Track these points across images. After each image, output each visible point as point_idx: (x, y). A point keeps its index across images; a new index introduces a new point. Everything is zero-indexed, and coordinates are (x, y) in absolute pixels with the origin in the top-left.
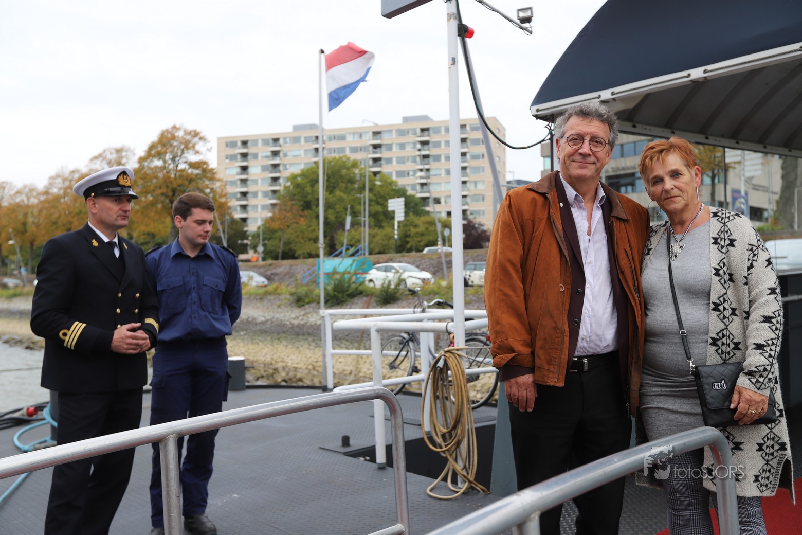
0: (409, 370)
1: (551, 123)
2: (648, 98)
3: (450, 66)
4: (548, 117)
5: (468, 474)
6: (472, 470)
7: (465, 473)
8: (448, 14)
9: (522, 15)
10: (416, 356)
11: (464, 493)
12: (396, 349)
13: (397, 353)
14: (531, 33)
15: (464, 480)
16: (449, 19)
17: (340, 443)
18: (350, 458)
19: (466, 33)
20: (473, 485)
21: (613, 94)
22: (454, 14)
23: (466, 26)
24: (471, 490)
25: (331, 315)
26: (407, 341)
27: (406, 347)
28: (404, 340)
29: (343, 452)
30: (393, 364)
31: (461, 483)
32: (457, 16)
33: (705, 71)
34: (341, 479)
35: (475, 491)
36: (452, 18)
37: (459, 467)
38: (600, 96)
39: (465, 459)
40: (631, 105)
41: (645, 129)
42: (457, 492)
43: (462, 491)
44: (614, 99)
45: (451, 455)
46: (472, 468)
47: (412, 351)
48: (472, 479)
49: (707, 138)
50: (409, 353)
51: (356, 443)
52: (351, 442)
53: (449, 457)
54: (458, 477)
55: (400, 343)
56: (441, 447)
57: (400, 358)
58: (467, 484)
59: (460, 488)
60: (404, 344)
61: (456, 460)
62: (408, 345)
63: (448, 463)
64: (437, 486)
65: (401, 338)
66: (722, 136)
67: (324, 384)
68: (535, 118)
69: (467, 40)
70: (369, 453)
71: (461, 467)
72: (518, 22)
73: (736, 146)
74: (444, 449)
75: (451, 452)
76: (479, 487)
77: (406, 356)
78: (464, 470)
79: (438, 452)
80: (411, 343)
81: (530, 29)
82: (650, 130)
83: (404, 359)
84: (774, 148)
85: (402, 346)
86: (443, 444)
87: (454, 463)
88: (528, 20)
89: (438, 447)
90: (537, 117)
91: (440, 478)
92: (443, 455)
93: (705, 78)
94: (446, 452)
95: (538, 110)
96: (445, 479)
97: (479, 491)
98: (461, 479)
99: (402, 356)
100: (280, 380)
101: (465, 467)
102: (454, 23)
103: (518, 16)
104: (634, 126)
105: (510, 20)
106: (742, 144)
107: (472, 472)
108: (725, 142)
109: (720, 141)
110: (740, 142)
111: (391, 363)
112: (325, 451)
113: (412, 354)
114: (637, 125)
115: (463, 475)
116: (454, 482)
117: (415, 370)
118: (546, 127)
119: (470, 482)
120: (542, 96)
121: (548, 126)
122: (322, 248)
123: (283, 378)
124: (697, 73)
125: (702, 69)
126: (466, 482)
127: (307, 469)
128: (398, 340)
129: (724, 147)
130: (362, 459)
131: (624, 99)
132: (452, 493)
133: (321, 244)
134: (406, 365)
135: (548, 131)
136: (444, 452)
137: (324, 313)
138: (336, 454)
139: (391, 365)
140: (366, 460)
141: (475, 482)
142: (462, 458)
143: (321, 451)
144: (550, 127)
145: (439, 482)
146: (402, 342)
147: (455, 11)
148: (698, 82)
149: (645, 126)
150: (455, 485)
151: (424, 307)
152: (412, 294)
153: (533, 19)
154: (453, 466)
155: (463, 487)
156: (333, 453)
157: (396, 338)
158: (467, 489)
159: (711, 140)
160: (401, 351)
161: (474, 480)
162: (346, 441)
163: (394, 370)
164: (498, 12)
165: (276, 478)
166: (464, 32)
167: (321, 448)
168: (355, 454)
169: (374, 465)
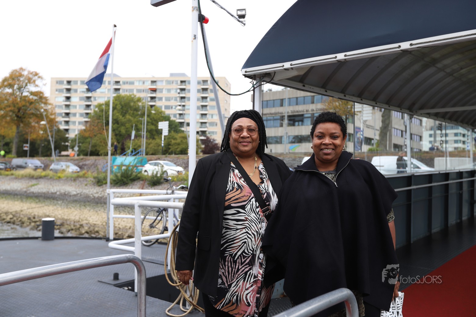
0: (162, 229)
1: (254, 80)
2: (312, 69)
3: (193, 40)
4: (252, 76)
5: (193, 300)
6: (195, 298)
7: (191, 300)
8: (193, 7)
9: (240, 13)
10: (167, 220)
11: (190, 313)
12: (154, 216)
13: (155, 218)
14: (245, 24)
15: (190, 304)
16: (193, 10)
17: (112, 277)
18: (118, 288)
19: (204, 20)
20: (195, 307)
21: (291, 65)
22: (196, 7)
23: (203, 15)
24: (195, 310)
25: (114, 193)
26: (162, 211)
27: (161, 215)
28: (160, 210)
29: (113, 284)
30: (152, 225)
31: (188, 306)
32: (198, 9)
33: (345, 56)
34: (109, 303)
35: (197, 311)
36: (195, 10)
37: (187, 296)
38: (283, 66)
39: (191, 291)
40: (302, 73)
41: (310, 88)
42: (186, 312)
43: (188, 311)
44: (292, 68)
45: (182, 288)
46: (196, 297)
47: (165, 217)
48: (195, 304)
49: (345, 96)
50: (163, 218)
51: (123, 278)
52: (120, 277)
53: (181, 289)
54: (187, 302)
55: (157, 212)
56: (176, 283)
57: (157, 221)
58: (192, 307)
59: (188, 309)
60: (159, 212)
61: (186, 292)
62: (162, 213)
63: (181, 293)
64: (173, 308)
65: (158, 209)
66: (354, 95)
67: (107, 236)
68: (244, 76)
69: (204, 25)
70: (130, 284)
71: (188, 296)
72: (237, 17)
73: (361, 101)
74: (178, 284)
75: (183, 286)
76: (200, 309)
77: (161, 220)
78: (191, 298)
79: (175, 286)
80: (164, 212)
81: (244, 22)
82: (313, 89)
83: (159, 222)
84: (381, 104)
85: (158, 214)
86: (178, 281)
87: (184, 293)
88: (243, 16)
89: (175, 283)
90: (245, 76)
91: (175, 303)
92: (178, 288)
93: (345, 59)
94: (179, 286)
95: (246, 72)
96: (178, 303)
97: (199, 311)
98: (188, 303)
99: (158, 220)
100: (83, 232)
101: (191, 296)
102: (196, 14)
103: (237, 14)
104: (304, 86)
105: (232, 16)
106: (364, 101)
107: (195, 299)
108: (355, 99)
109: (352, 98)
110: (363, 99)
111: (151, 224)
112: (101, 284)
113: (164, 219)
114: (305, 85)
115: (189, 301)
116: (184, 305)
117: (166, 229)
118: (251, 82)
119: (194, 305)
120: (249, 63)
121: (252, 82)
122: (110, 150)
123: (86, 231)
124: (341, 56)
125: (344, 54)
126: (191, 306)
127: (87, 296)
128: (156, 209)
129: (354, 102)
130: (126, 288)
131: (298, 69)
132: (183, 312)
133: (109, 148)
134: (160, 226)
135: (252, 85)
136: (178, 286)
137: (109, 191)
138: (109, 285)
139: (151, 226)
140: (129, 289)
141: (197, 305)
142: (189, 290)
143: (99, 283)
144: (253, 83)
145: (175, 305)
146: (158, 211)
147: (197, 6)
148: (341, 62)
149: (310, 86)
150: (185, 307)
151: (173, 190)
152: (166, 182)
153: (246, 16)
154: (184, 295)
155: (189, 308)
156: (106, 285)
157: (154, 209)
158: (192, 310)
159: (347, 97)
160: (158, 216)
161: (197, 304)
162: (116, 277)
163: (152, 228)
164: (224, 9)
165: (64, 304)
166: (203, 20)
167: (99, 281)
168: (121, 286)
169: (133, 293)
